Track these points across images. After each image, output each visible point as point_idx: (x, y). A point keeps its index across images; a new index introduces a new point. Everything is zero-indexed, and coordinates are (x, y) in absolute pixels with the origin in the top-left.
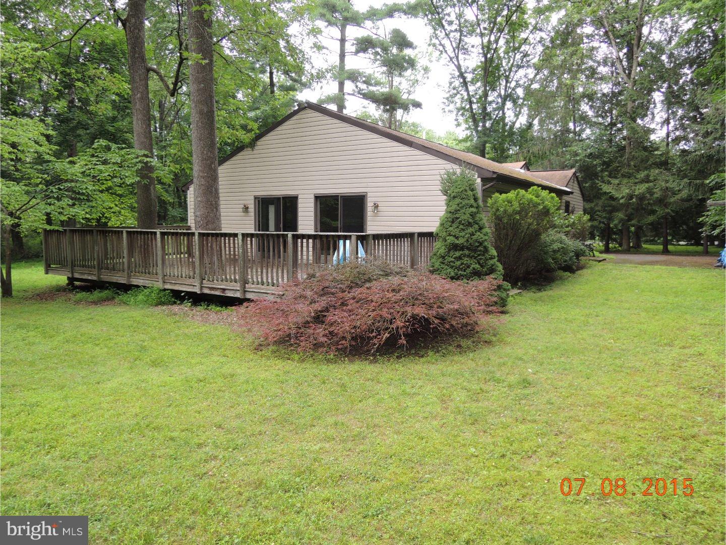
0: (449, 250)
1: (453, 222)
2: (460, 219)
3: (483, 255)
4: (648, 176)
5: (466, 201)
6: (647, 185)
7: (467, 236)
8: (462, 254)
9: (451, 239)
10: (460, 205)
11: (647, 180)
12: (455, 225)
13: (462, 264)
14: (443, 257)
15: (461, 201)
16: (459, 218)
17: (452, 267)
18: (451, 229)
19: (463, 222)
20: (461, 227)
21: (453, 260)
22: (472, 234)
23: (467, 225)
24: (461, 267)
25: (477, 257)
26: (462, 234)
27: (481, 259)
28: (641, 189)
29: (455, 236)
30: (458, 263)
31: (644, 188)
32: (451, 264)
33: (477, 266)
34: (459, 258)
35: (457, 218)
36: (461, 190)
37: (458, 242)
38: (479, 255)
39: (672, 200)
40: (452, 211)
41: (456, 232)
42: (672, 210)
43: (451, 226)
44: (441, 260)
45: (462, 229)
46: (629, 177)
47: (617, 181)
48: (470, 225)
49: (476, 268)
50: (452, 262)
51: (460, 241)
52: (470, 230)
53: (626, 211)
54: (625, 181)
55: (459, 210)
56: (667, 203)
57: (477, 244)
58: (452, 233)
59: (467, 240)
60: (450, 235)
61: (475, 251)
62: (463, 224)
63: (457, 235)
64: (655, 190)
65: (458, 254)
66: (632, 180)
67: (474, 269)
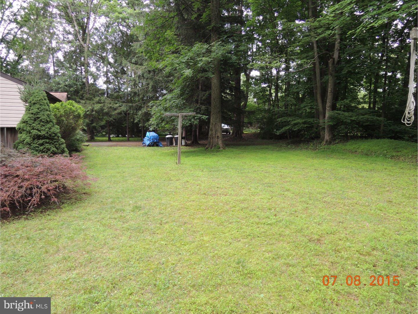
0: (34, 139)
1: (35, 120)
2: (40, 119)
3: (58, 142)
4: (100, 100)
5: (44, 107)
6: (100, 105)
7: (47, 129)
8: (44, 142)
9: (35, 132)
10: (40, 109)
11: (99, 102)
12: (37, 122)
13: (45, 148)
14: (30, 144)
15: (40, 106)
16: (40, 117)
17: (37, 151)
18: (34, 125)
19: (43, 120)
20: (42, 123)
21: (38, 146)
22: (50, 129)
23: (46, 123)
24: (44, 150)
25: (54, 143)
26: (43, 128)
27: (56, 144)
28: (97, 107)
29: (38, 130)
30: (42, 148)
31: (99, 106)
32: (36, 148)
33: (55, 149)
34: (42, 145)
35: (38, 118)
36: (39, 99)
37: (40, 134)
38: (55, 142)
39: (113, 113)
40: (34, 113)
41: (39, 127)
42: (113, 119)
43: (34, 123)
44: (28, 146)
45: (43, 125)
46: (90, 100)
47: (84, 102)
48: (48, 122)
49: (54, 150)
50: (37, 147)
51: (43, 133)
52: (49, 126)
53: (89, 118)
54: (88, 102)
55: (39, 112)
56: (110, 114)
57: (54, 135)
58: (35, 128)
59: (47, 132)
60: (33, 129)
61: (52, 139)
62: (43, 122)
63: (39, 129)
64: (104, 108)
65: (41, 141)
66: (92, 102)
67: (53, 151)
